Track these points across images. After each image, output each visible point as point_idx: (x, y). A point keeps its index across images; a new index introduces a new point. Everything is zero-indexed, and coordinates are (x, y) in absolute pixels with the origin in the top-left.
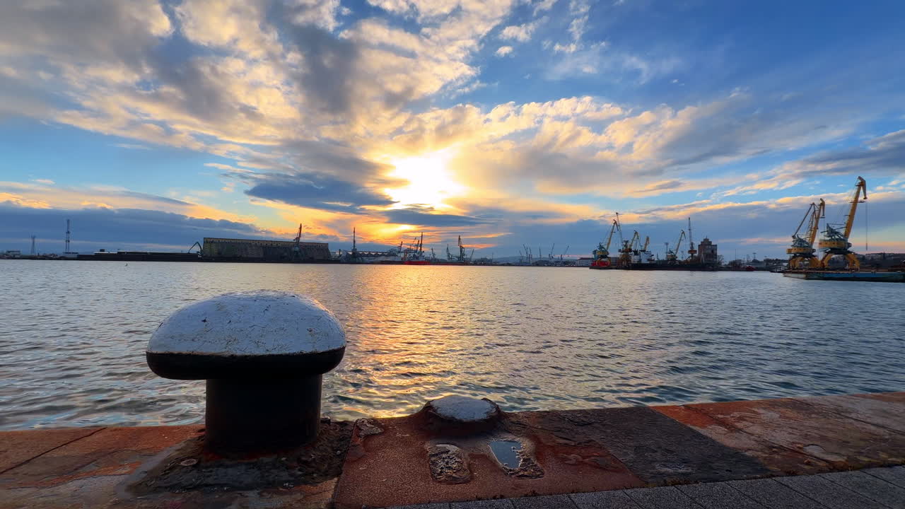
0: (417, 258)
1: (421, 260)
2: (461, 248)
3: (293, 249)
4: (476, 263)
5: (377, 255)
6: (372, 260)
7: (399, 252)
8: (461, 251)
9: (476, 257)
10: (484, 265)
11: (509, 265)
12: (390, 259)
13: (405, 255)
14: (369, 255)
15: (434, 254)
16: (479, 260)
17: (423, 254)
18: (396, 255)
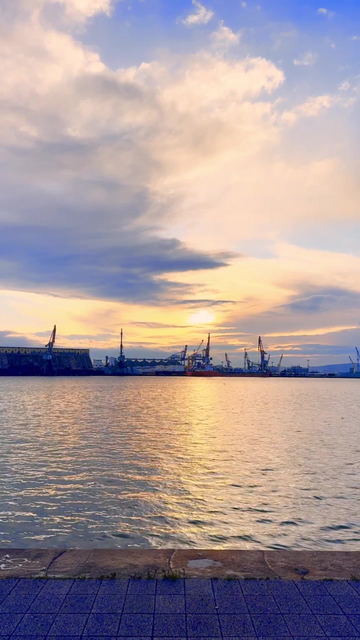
0: (203, 367)
1: (208, 369)
2: (263, 353)
3: (44, 358)
4: (285, 374)
5: (154, 363)
6: (147, 370)
7: (183, 359)
8: (263, 357)
9: (286, 365)
10: (296, 376)
11: (331, 376)
12: (170, 368)
13: (189, 364)
14: (144, 363)
15: (228, 362)
16: (289, 370)
17: (211, 362)
18: (179, 364)
